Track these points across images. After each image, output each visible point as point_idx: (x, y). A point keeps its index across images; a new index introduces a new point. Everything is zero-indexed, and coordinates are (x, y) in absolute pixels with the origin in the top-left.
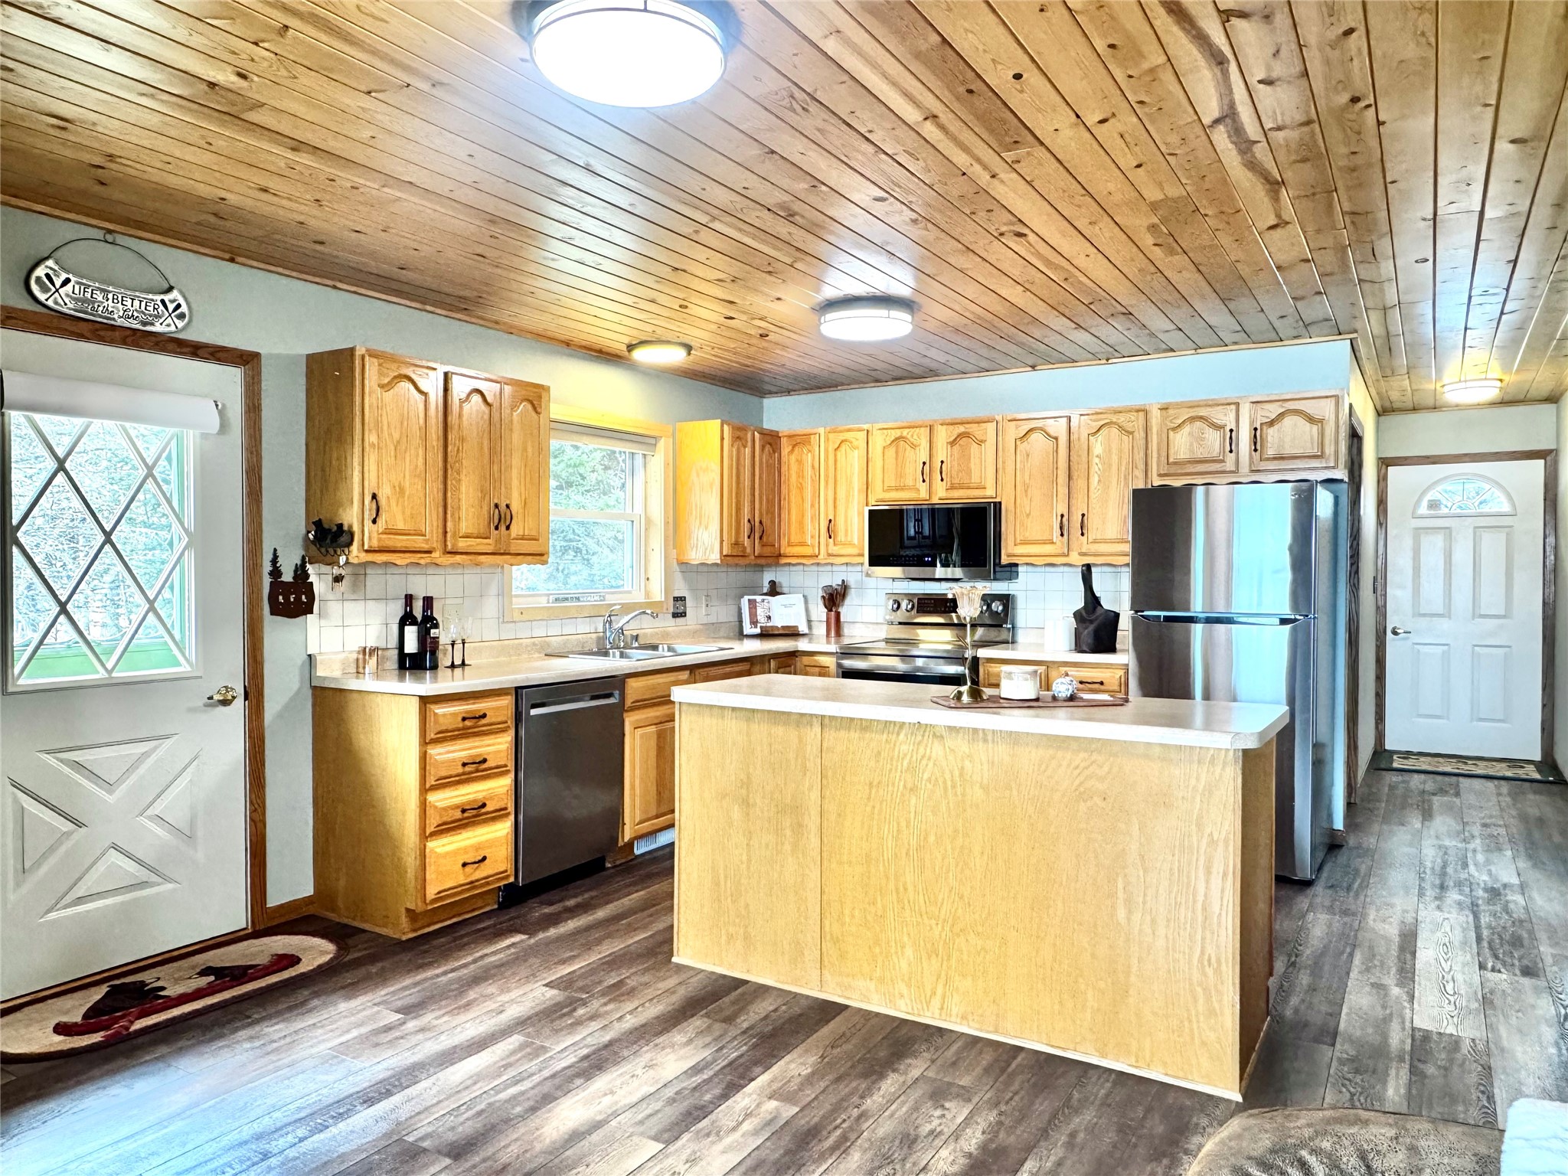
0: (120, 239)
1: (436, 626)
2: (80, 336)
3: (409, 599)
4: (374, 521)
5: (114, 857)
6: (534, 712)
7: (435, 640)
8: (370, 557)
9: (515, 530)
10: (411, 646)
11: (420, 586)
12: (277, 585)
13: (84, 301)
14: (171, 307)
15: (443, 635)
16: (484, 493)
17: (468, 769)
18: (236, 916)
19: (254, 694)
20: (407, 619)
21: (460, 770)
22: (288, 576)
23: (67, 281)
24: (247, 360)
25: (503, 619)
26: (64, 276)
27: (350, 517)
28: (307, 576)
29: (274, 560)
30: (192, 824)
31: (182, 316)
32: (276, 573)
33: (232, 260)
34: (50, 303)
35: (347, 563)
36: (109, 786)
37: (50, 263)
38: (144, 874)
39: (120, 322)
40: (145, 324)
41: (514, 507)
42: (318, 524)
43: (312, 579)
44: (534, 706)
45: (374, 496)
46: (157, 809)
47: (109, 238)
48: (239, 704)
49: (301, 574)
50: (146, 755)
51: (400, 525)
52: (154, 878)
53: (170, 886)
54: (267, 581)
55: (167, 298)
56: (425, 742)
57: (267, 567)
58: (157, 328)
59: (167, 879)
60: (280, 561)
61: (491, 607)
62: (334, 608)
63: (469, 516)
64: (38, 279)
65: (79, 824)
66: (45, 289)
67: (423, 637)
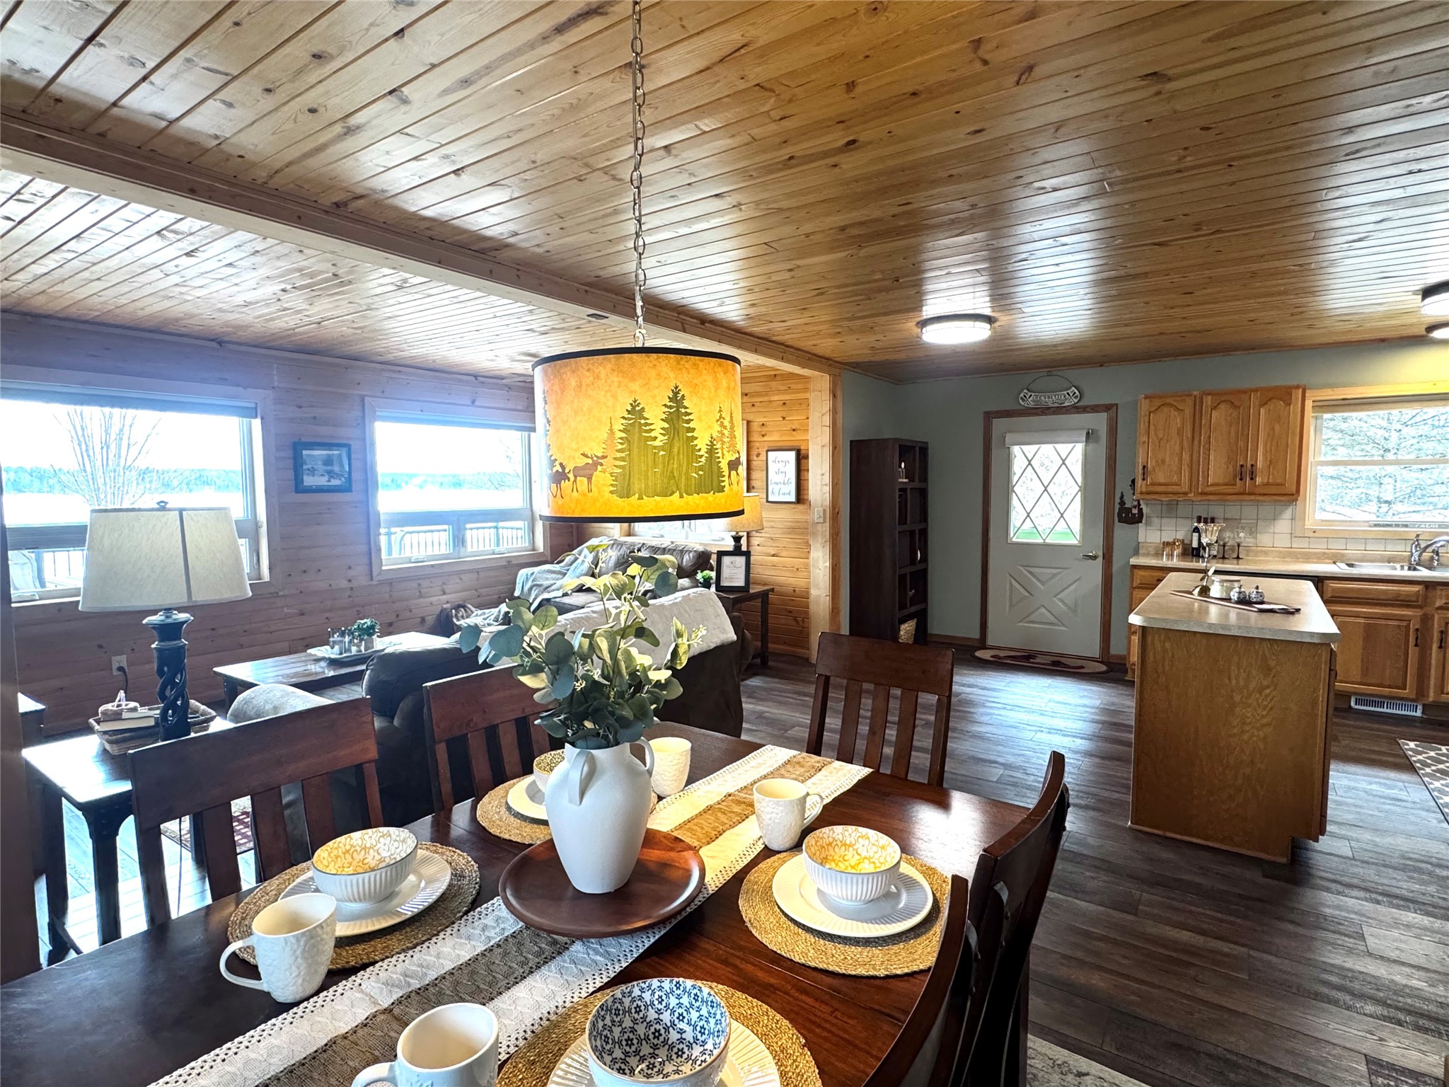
0: (1054, 373)
2: (1037, 414)
3: (1199, 519)
4: (1144, 480)
5: (1043, 610)
9: (1258, 480)
10: (1196, 543)
12: (1123, 509)
13: (1037, 401)
14: (1071, 394)
16: (1231, 459)
18: (1092, 648)
19: (1108, 556)
22: (1129, 505)
23: (1031, 396)
24: (1111, 408)
25: (1295, 535)
26: (1029, 394)
28: (1140, 506)
29: (1121, 497)
30: (1076, 604)
31: (1076, 397)
32: (1122, 503)
33: (1101, 367)
34: (1026, 405)
36: (1043, 583)
37: (1025, 391)
38: (1055, 621)
39: (1051, 405)
40: (1061, 404)
43: (1143, 507)
45: (1145, 467)
46: (1059, 597)
47: (1050, 374)
48: (1100, 559)
49: (1136, 504)
50: (1060, 573)
51: (1162, 480)
52: (1059, 623)
53: (1065, 628)
54: (1117, 507)
55: (1069, 392)
57: (1118, 500)
58: (1066, 404)
59: (1064, 625)
60: (1125, 498)
61: (1284, 526)
63: (1217, 470)
64: (1021, 398)
65: (1031, 594)
66: (1023, 400)
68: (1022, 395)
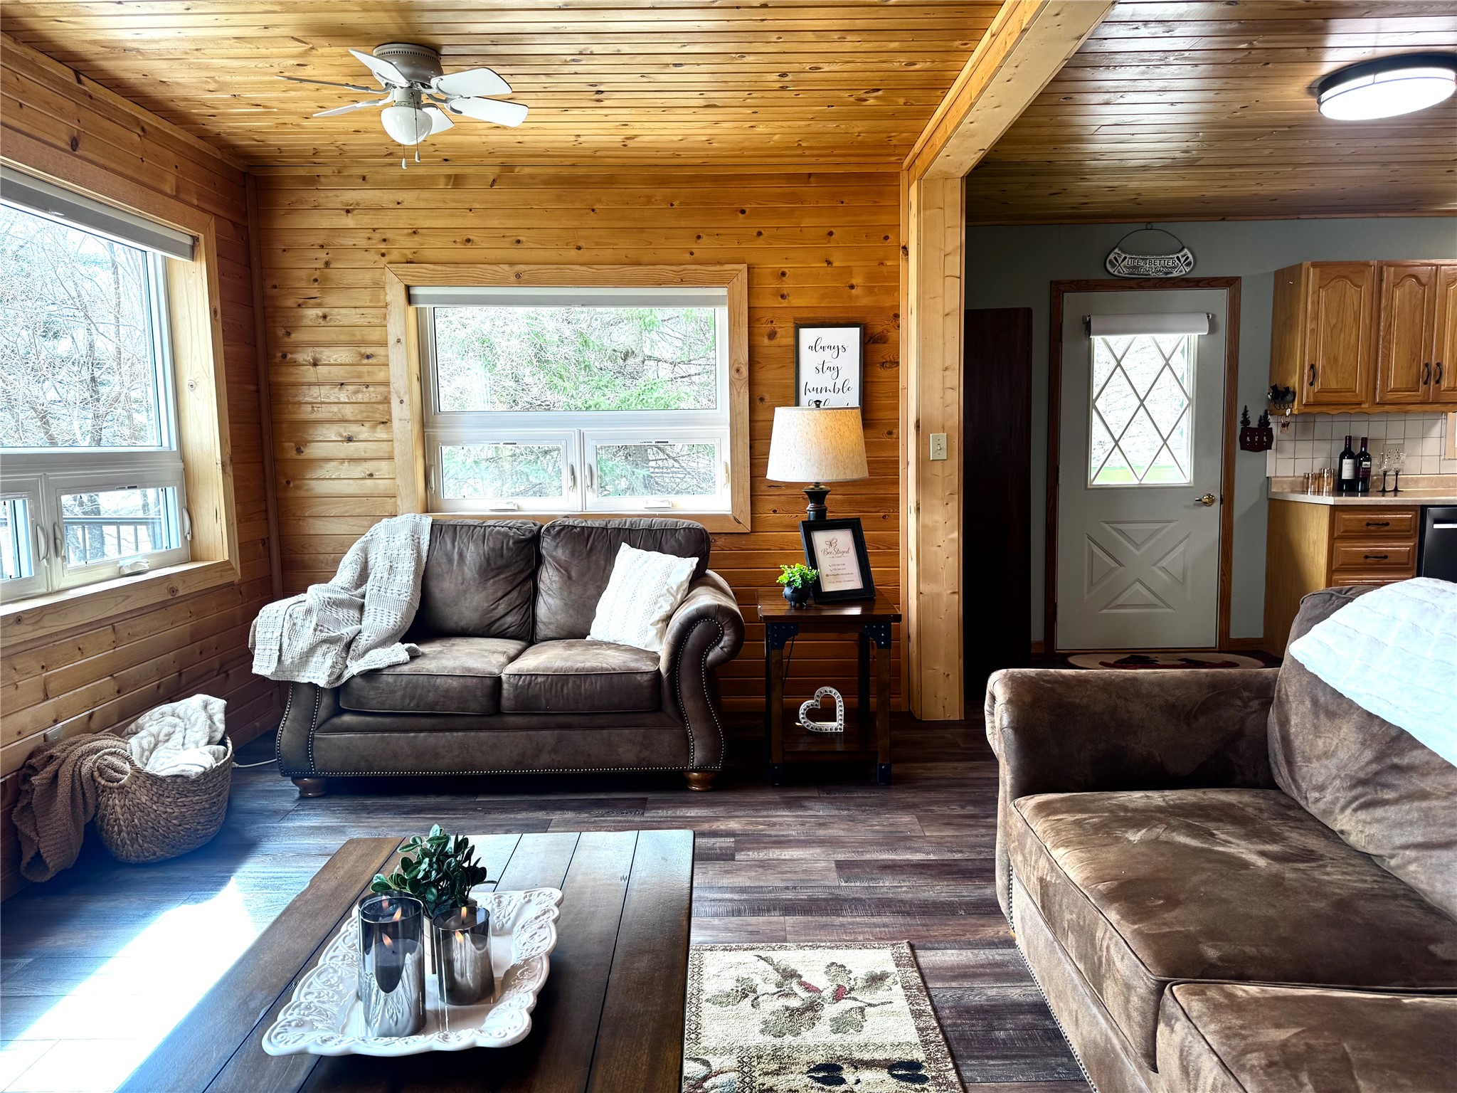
0: (1155, 226)
1: (1369, 459)
2: (1131, 288)
3: (1348, 440)
4: (1311, 384)
5: (1138, 586)
6: (1437, 526)
7: (1368, 471)
8: (1308, 410)
9: (1445, 384)
10: (1347, 474)
11: (1360, 429)
12: (1246, 430)
13: (1134, 267)
14: (1182, 260)
17: (1369, 560)
18: (1208, 637)
19: (1227, 500)
20: (1347, 453)
21: (1362, 560)
22: (1254, 424)
23: (1126, 258)
24: (1231, 283)
25: (1443, 457)
26: (1123, 256)
27: (1294, 382)
28: (1269, 424)
29: (1245, 414)
30: (1184, 575)
31: (1189, 264)
32: (1246, 422)
33: (1223, 219)
34: (1116, 273)
35: (1291, 414)
36: (1137, 546)
37: (1116, 250)
38: (1157, 601)
39: (1153, 275)
40: (1166, 273)
41: (1446, 363)
42: (1274, 388)
43: (1272, 425)
44: (1437, 521)
45: (1312, 367)
46: (1163, 563)
47: (1149, 227)
48: (1217, 505)
49: (1264, 422)
50: (1158, 531)
51: (1334, 386)
52: (1161, 604)
53: (1169, 610)
54: (1239, 427)
55: (1180, 255)
56: (1332, 538)
57: (1240, 418)
58: (1175, 274)
59: (1169, 607)
60: (1249, 414)
61: (1431, 445)
62: (1289, 446)
63: (1396, 373)
64: (1111, 262)
65: (1121, 565)
66: (1113, 265)
67: (1357, 469)
68: (1111, 257)
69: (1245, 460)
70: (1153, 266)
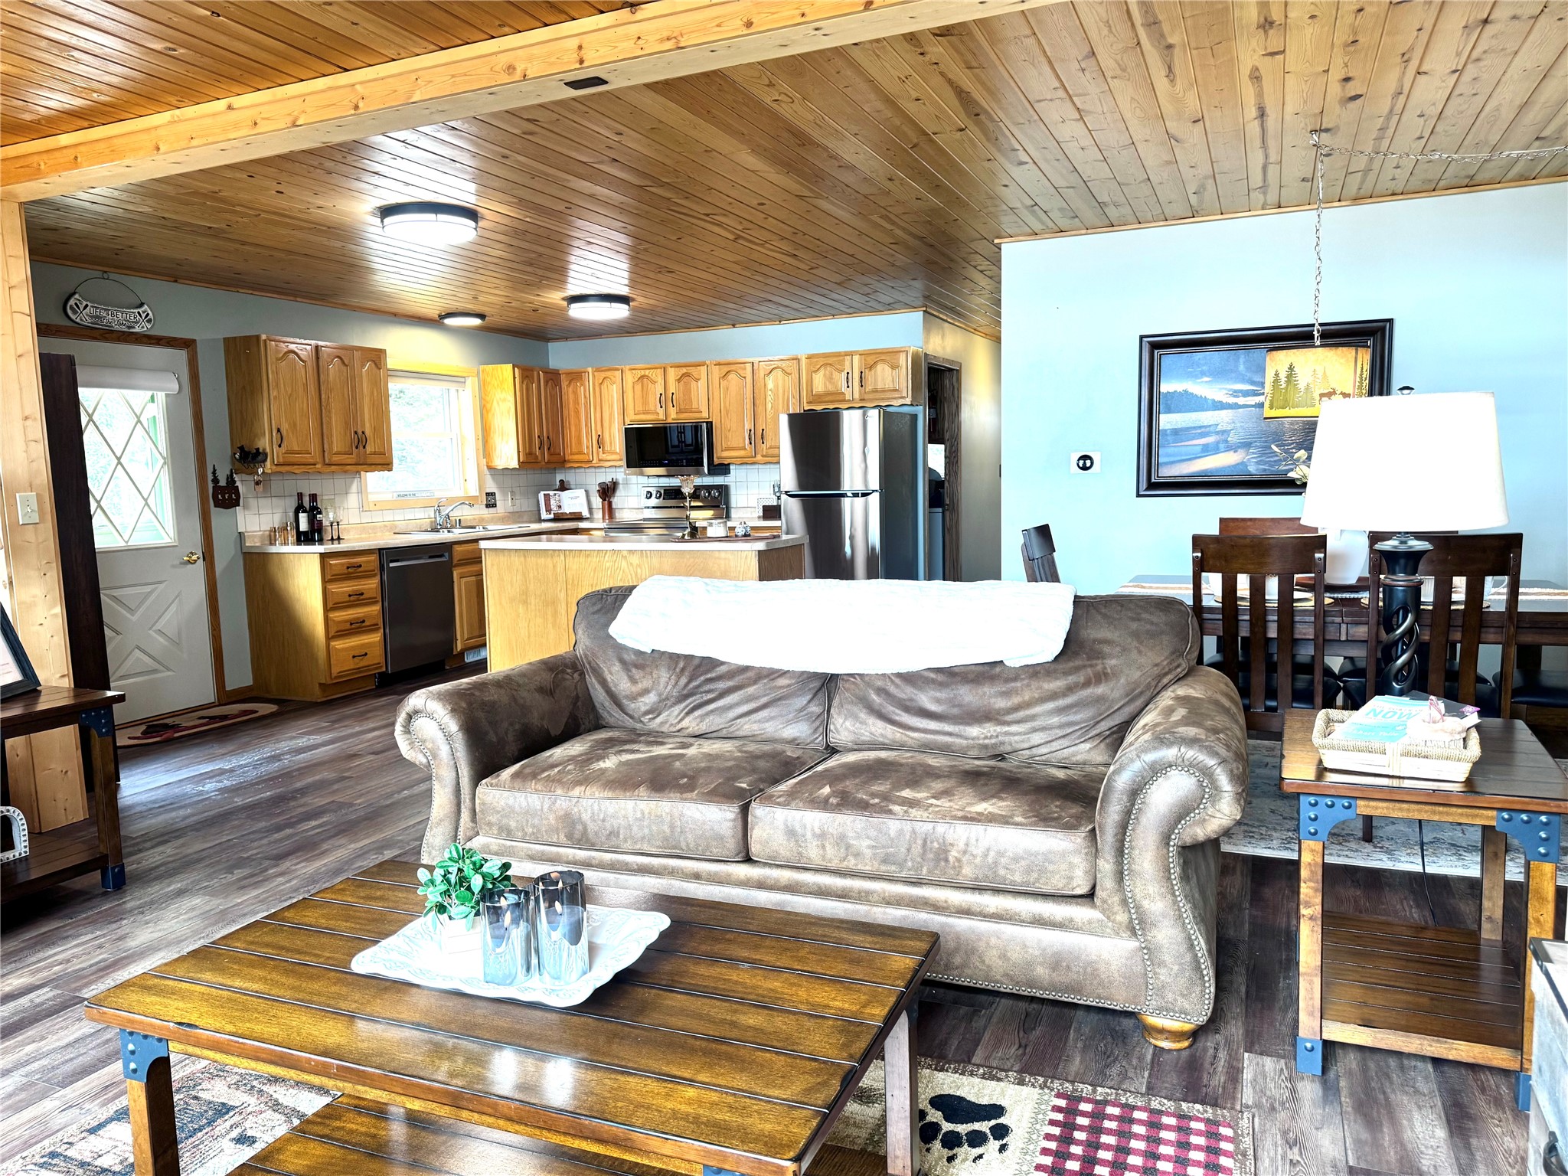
0: (112, 276)
1: (320, 513)
2: (95, 339)
3: (300, 496)
4: (280, 446)
5: (137, 653)
6: (391, 565)
7: (320, 522)
8: (280, 469)
9: (369, 449)
10: (304, 526)
11: (307, 487)
12: (217, 488)
13: (97, 317)
14: (144, 316)
15: (327, 518)
16: (347, 424)
17: (352, 598)
18: (208, 695)
19: (208, 556)
20: (300, 508)
21: (348, 599)
22: (223, 483)
23: (86, 306)
24: (187, 344)
25: (362, 509)
26: (85, 303)
27: (264, 443)
28: (235, 482)
29: (214, 472)
30: (179, 633)
31: (149, 321)
32: (215, 480)
33: (176, 281)
34: (78, 320)
35: (263, 472)
36: (131, 611)
37: (77, 296)
38: (157, 666)
39: (116, 328)
40: (129, 327)
41: (367, 433)
42: (242, 448)
43: (238, 484)
44: (392, 561)
45: (279, 430)
46: (158, 626)
47: (105, 276)
48: (200, 562)
49: (231, 480)
50: (150, 593)
51: (296, 448)
52: (162, 668)
53: (170, 673)
54: (211, 485)
55: (140, 310)
56: (325, 581)
57: (210, 477)
58: (137, 329)
59: (168, 669)
60: (218, 473)
61: (353, 500)
62: (253, 502)
63: (338, 441)
64: (71, 307)
65: (118, 633)
66: (75, 312)
67: (312, 520)
68: (72, 302)
69: (218, 516)
70: (116, 319)
